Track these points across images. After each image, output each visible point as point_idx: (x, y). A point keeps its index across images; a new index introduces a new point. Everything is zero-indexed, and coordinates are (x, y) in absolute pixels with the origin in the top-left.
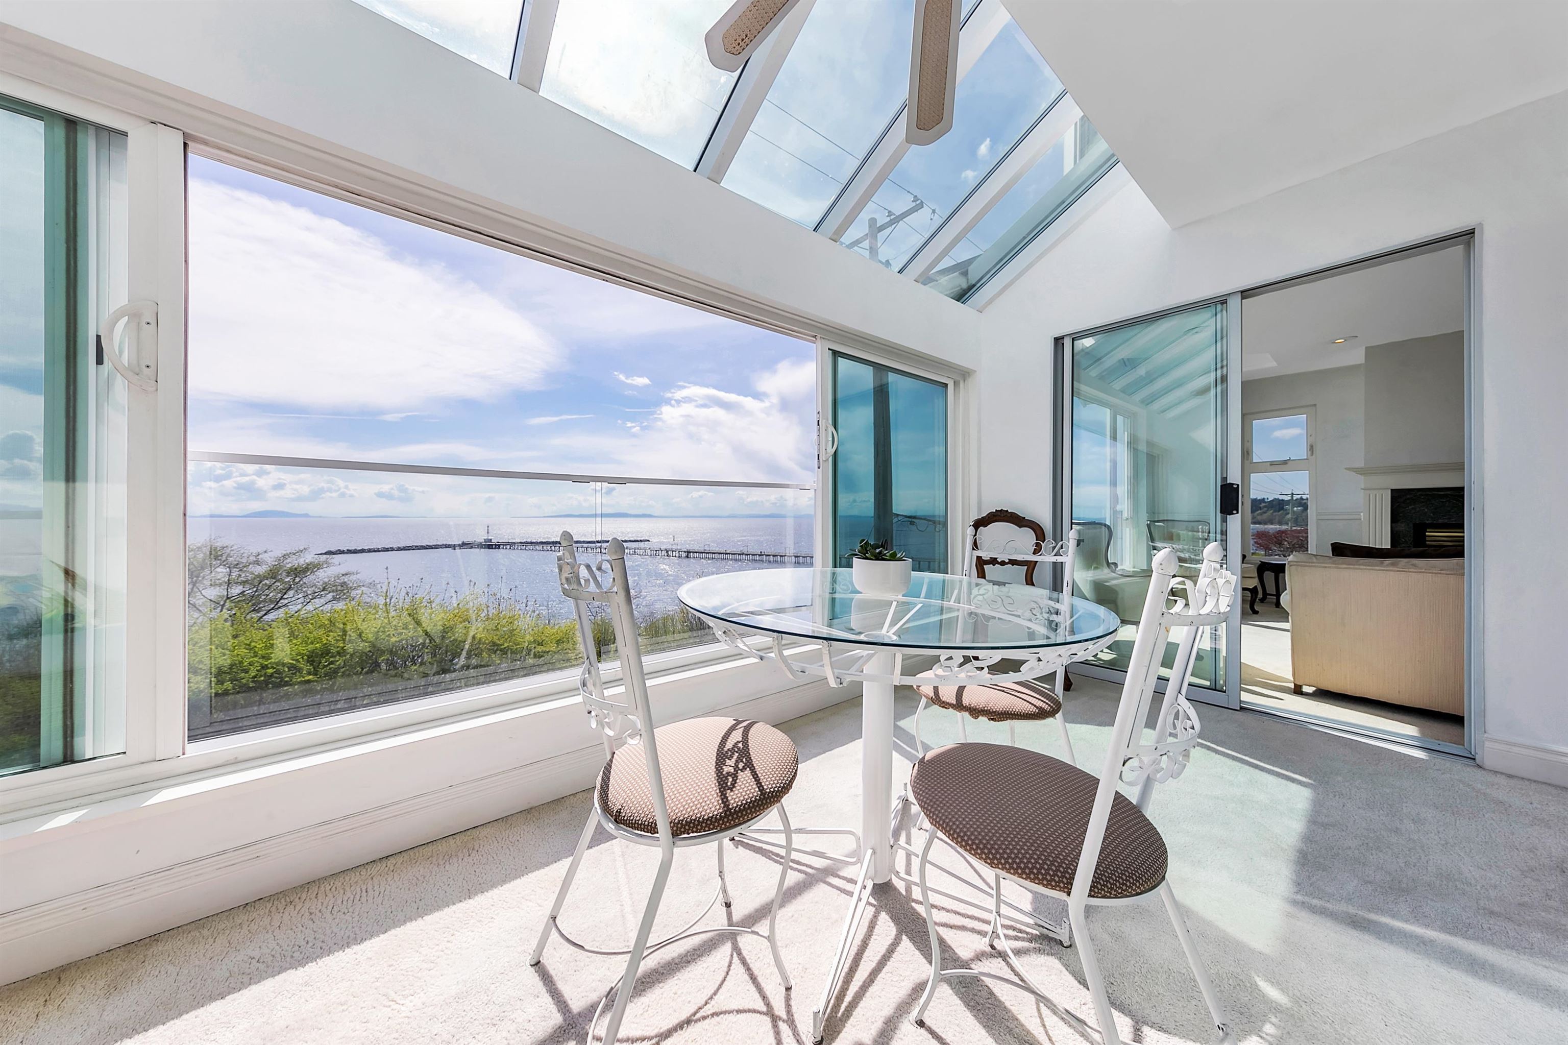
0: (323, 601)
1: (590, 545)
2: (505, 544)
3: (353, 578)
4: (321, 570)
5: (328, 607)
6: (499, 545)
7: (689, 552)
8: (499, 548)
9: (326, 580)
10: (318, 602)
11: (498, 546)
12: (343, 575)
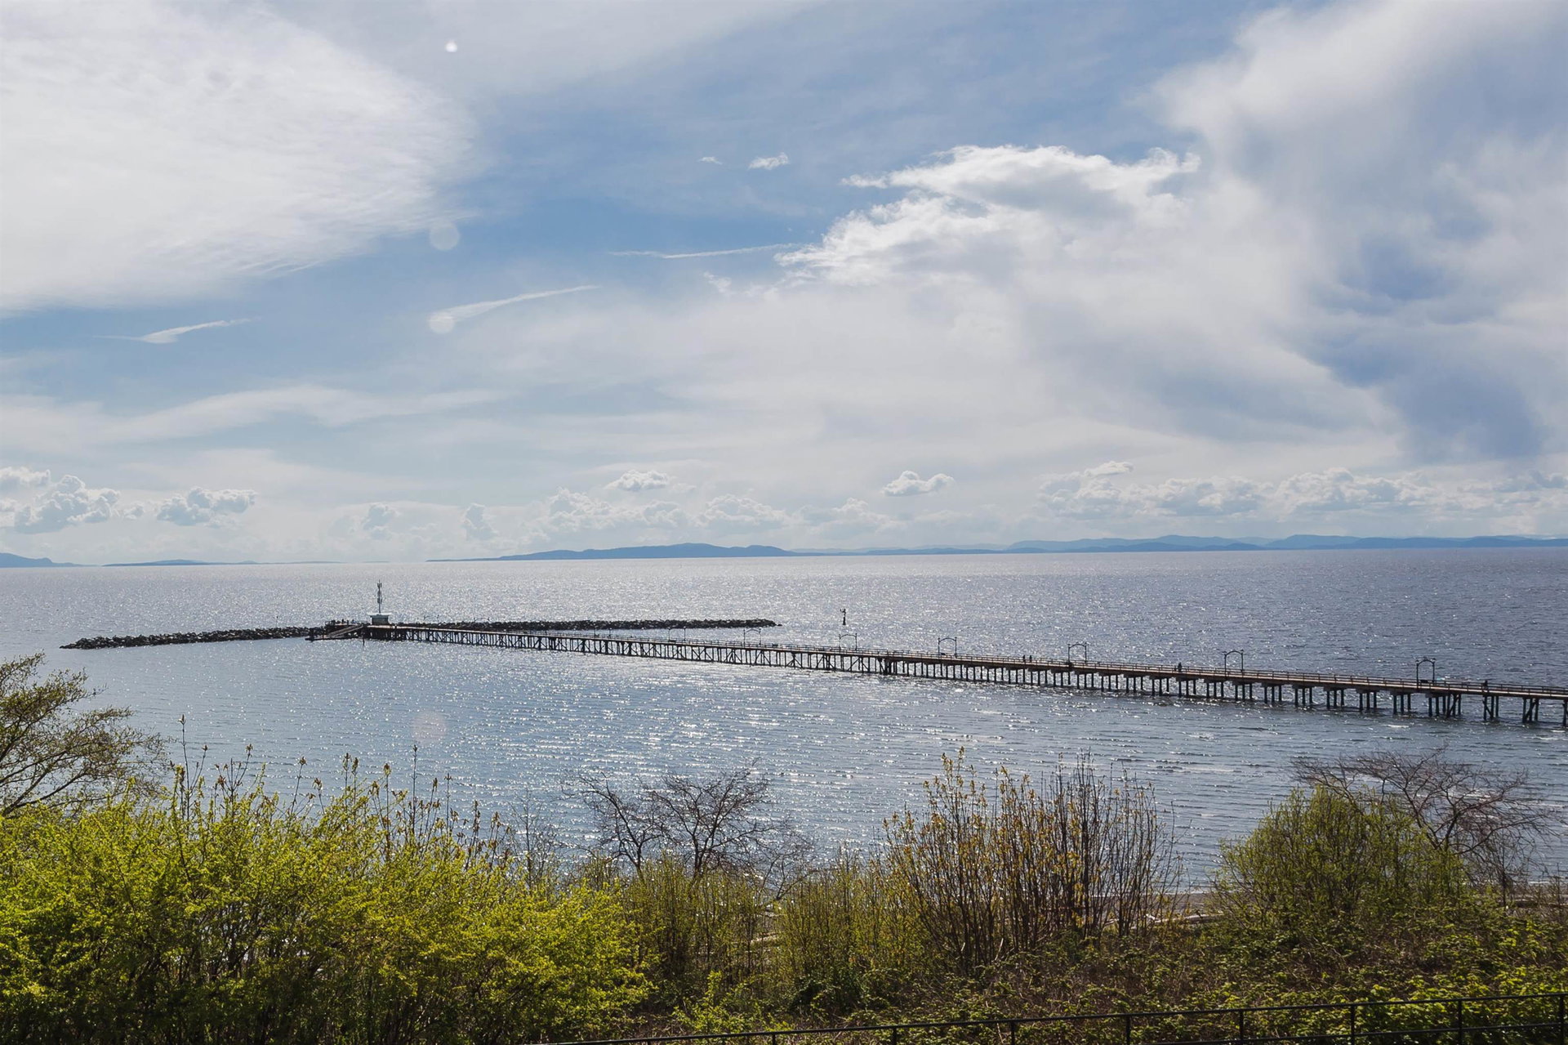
0: (67, 774)
1: (614, 633)
2: (417, 628)
3: (122, 724)
4: (63, 707)
5: (75, 789)
6: (404, 632)
7: (891, 659)
8: (403, 639)
9: (73, 727)
10: (60, 776)
11: (399, 633)
12: (102, 716)
